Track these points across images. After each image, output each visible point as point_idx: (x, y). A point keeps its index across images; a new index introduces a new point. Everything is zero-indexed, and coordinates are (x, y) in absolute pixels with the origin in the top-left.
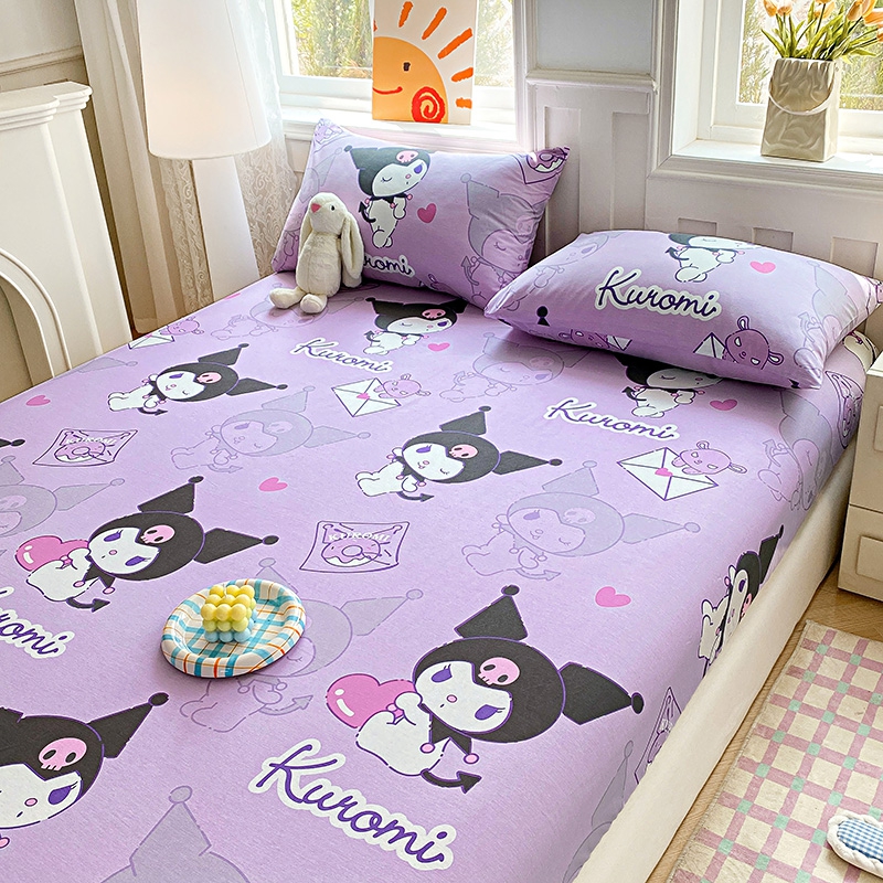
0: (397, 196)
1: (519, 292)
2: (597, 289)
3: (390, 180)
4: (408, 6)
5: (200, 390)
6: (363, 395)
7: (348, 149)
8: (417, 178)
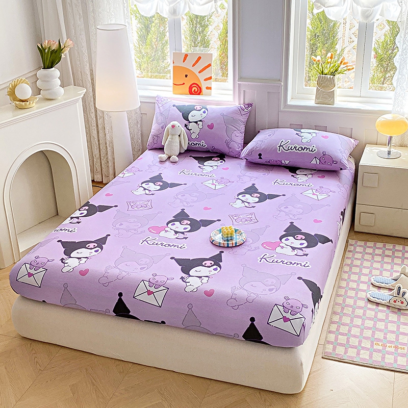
0: (199, 121)
1: (251, 149)
2: (278, 146)
3: (194, 116)
4: (186, 55)
5: (159, 187)
6: (213, 184)
7: (174, 106)
8: (204, 115)
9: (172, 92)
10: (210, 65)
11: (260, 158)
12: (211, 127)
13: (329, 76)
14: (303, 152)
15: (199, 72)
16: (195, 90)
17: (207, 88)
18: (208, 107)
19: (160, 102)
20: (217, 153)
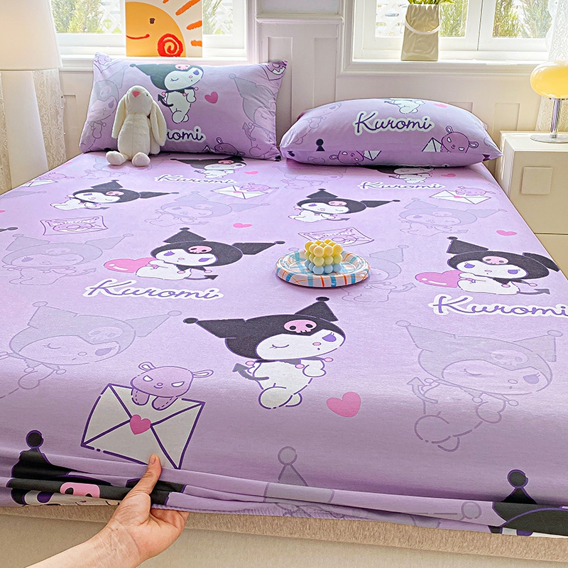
0: (186, 88)
1: (301, 133)
2: (354, 124)
3: (176, 80)
5: (118, 198)
6: (236, 191)
8: (197, 78)
9: (126, 55)
11: (320, 149)
12: (212, 98)
13: (427, 6)
14: (408, 130)
15: (178, 14)
16: (170, 47)
17: (194, 43)
19: (103, 62)
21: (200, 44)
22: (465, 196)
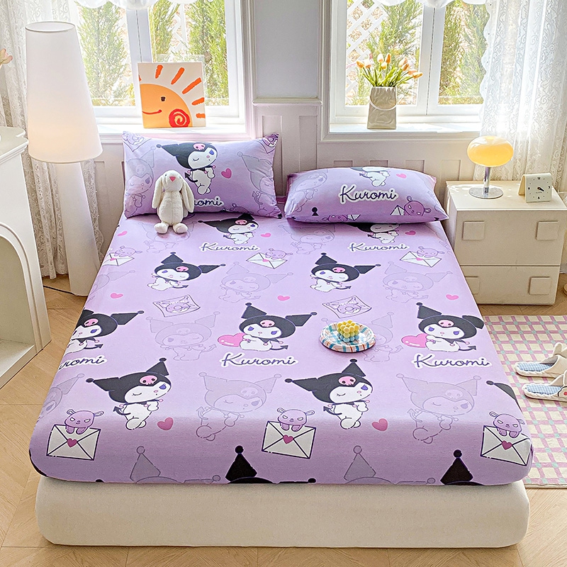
2: (339, 195)
4: (160, 67)
6: (264, 260)
7: (159, 146)
8: (213, 157)
9: (142, 126)
10: (199, 81)
11: (315, 214)
12: (227, 174)
13: (387, 88)
14: (379, 200)
15: (184, 92)
16: (179, 120)
17: (198, 116)
18: (213, 144)
19: (132, 141)
20: (238, 213)
21: (203, 116)
22: (423, 258)
